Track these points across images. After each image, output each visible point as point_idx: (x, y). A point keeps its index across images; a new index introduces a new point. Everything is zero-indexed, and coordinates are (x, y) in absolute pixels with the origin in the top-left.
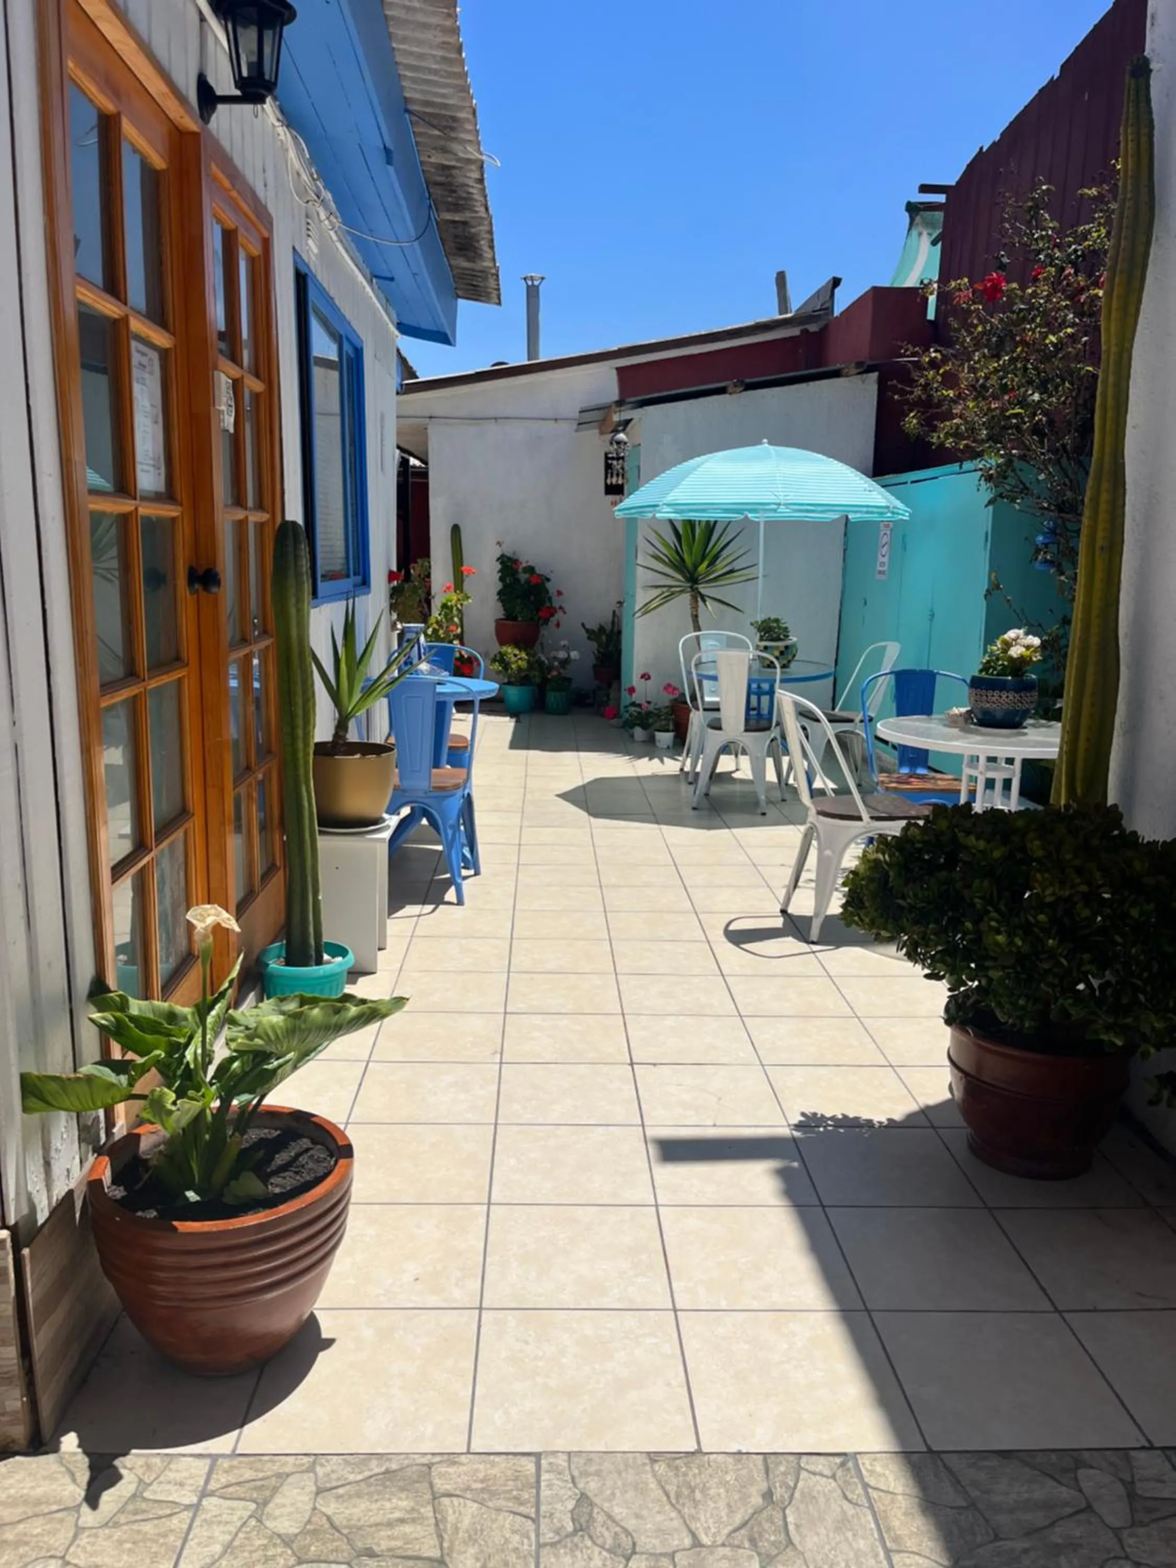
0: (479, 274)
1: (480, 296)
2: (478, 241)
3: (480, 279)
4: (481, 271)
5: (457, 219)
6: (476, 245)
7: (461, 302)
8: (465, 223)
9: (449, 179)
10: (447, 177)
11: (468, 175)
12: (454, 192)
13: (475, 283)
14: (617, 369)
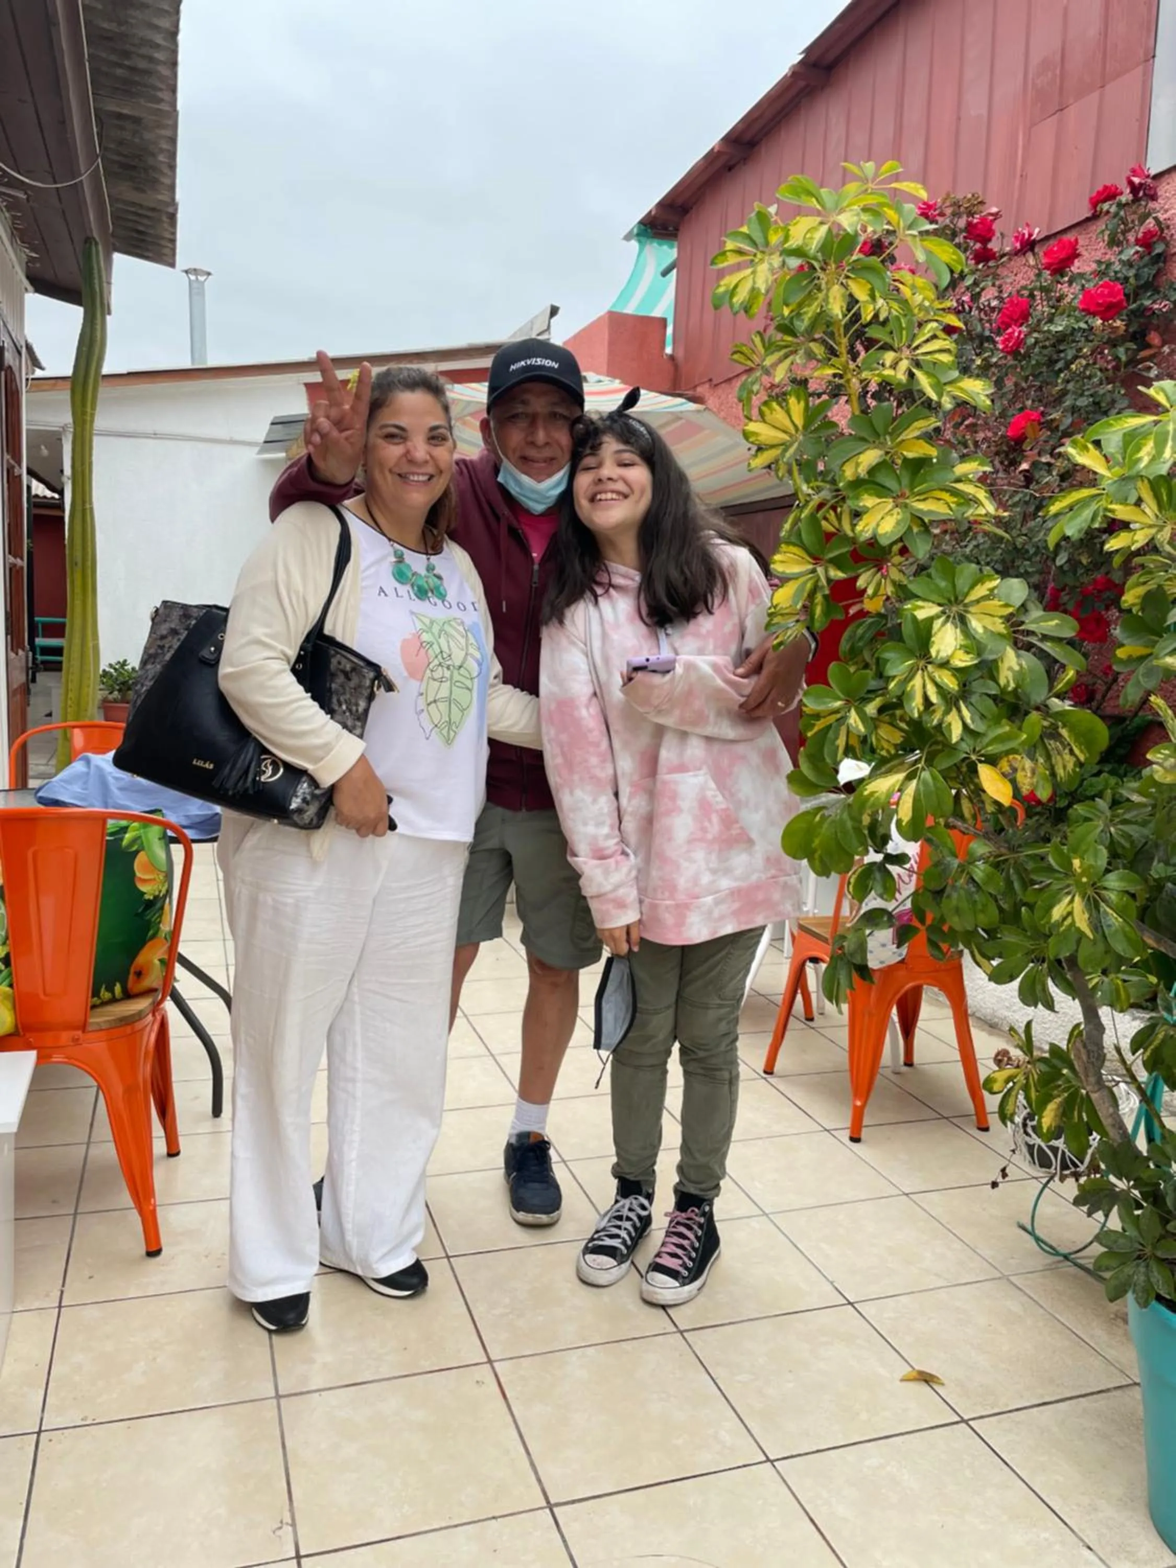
0: (150, 214)
1: (148, 250)
2: (153, 155)
3: (146, 221)
4: (153, 210)
5: (125, 111)
6: (151, 161)
7: (117, 257)
8: (137, 120)
9: (123, 28)
10: (120, 24)
11: (156, 21)
12: (126, 54)
13: (141, 228)
14: (307, 385)
